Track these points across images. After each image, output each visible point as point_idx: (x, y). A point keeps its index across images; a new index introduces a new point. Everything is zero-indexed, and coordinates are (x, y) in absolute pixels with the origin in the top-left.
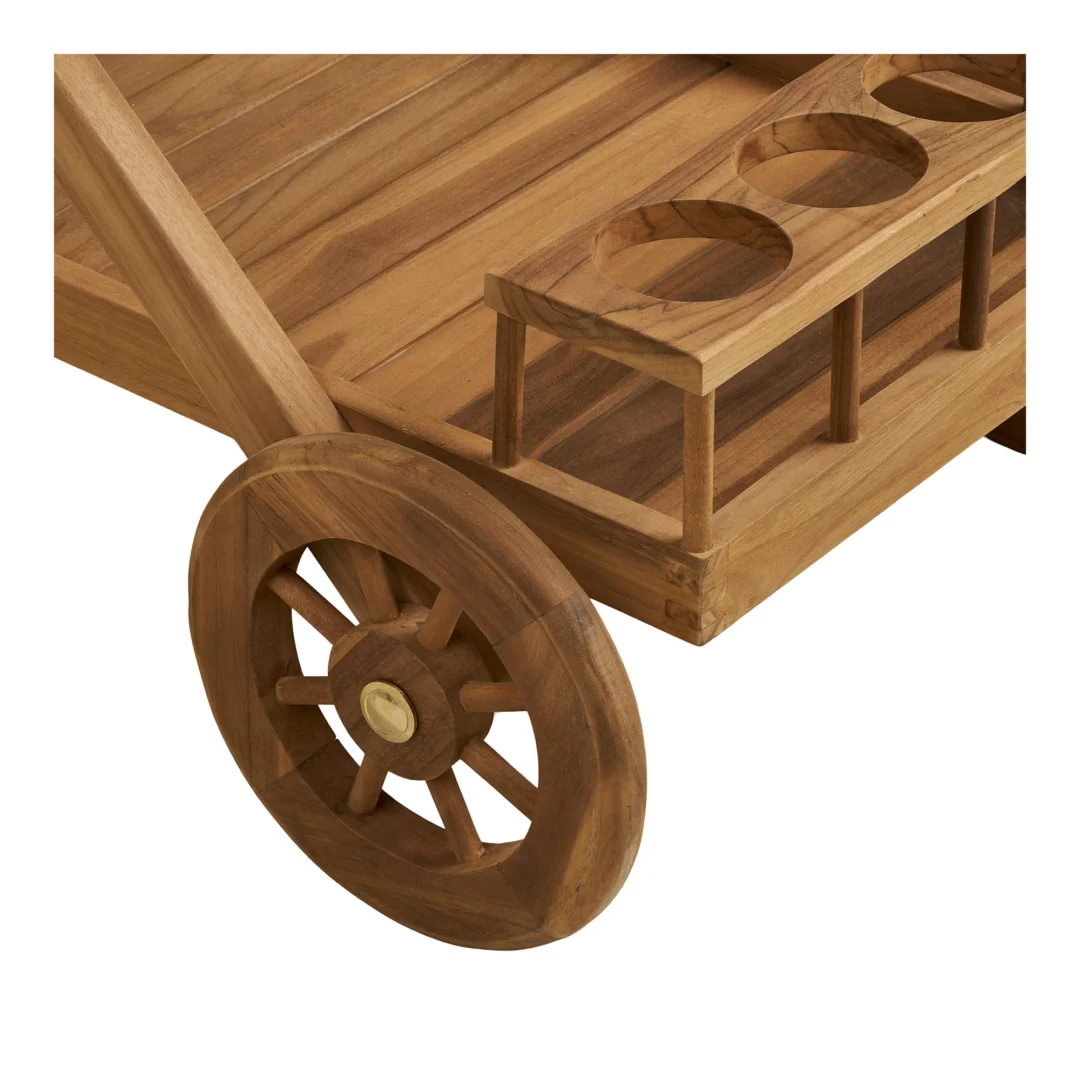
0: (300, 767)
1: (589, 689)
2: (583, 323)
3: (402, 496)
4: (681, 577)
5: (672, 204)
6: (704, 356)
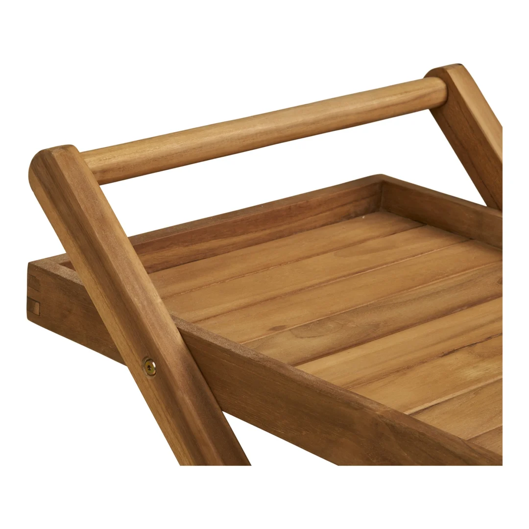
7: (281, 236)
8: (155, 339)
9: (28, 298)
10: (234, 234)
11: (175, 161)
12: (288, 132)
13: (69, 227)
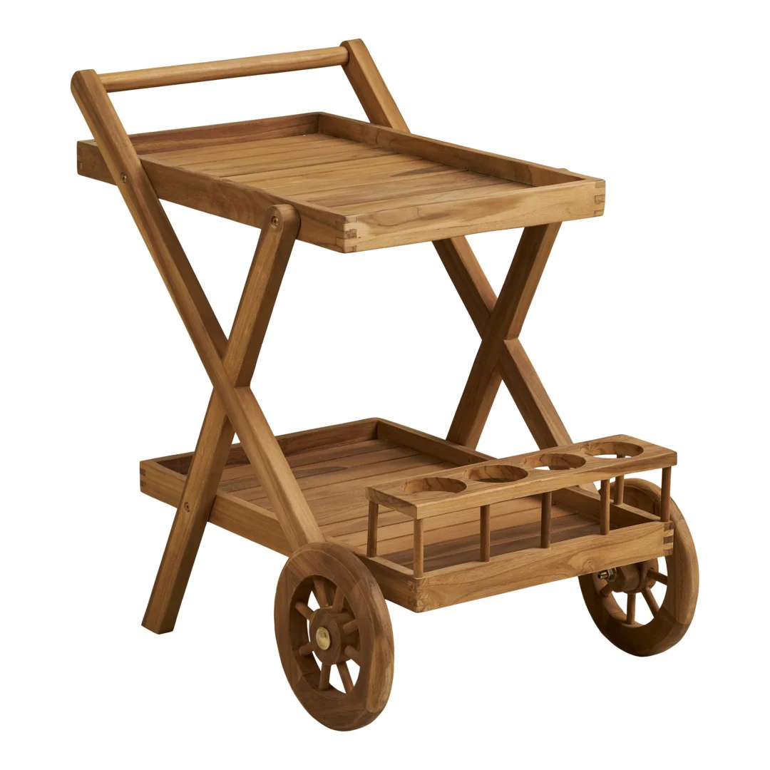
0: (304, 675)
1: (371, 606)
2: (390, 499)
3: (323, 552)
4: (412, 587)
5: (437, 478)
6: (418, 506)
7: (244, 141)
8: (126, 163)
9: (78, 161)
10: (210, 137)
11: (154, 83)
12: (231, 72)
13: (94, 122)
